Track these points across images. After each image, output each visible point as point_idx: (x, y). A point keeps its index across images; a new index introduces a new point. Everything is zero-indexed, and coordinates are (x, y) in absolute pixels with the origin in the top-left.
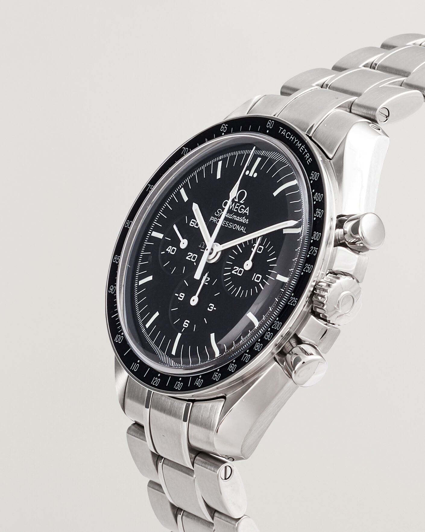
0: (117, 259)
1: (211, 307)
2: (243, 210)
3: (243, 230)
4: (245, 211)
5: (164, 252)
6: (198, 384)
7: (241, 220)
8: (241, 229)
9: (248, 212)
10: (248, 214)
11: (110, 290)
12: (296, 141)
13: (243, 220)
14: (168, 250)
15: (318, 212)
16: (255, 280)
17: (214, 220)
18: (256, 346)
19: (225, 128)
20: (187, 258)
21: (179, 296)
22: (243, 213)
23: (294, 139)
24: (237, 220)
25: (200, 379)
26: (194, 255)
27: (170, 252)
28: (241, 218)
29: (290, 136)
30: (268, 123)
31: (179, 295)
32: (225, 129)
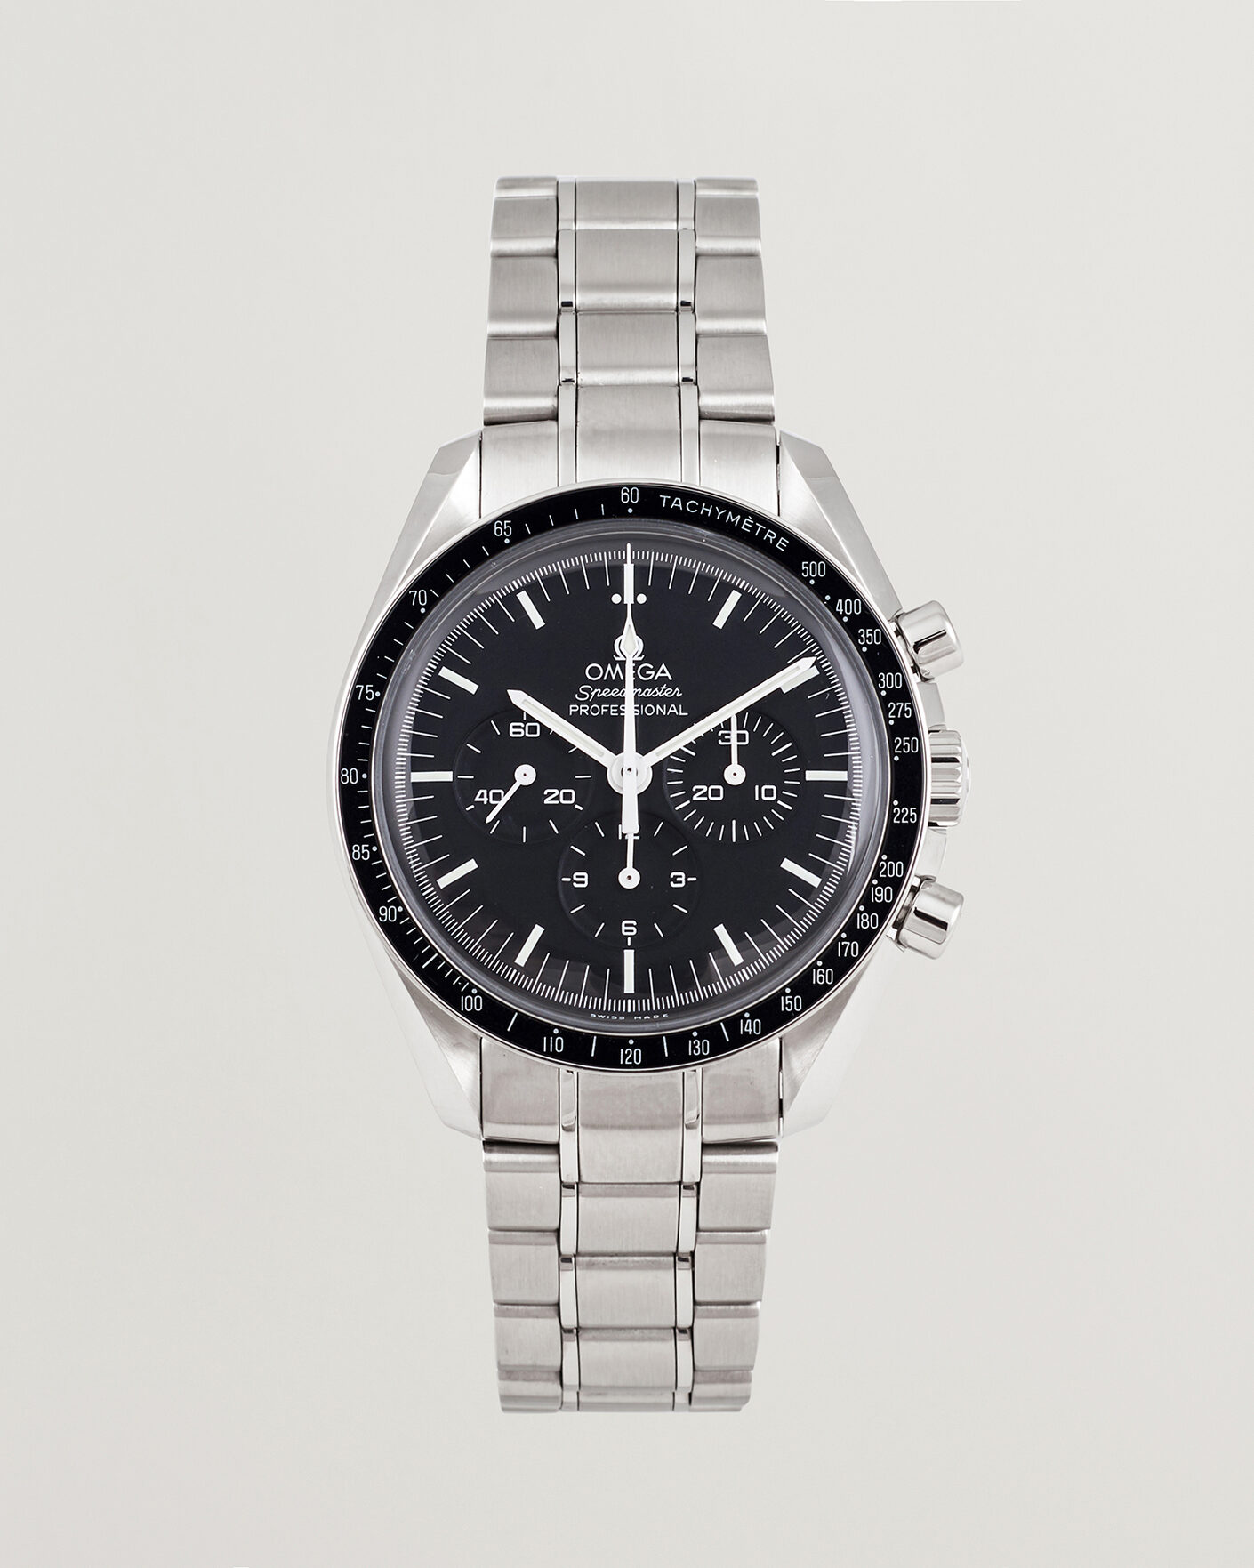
0: (361, 851)
1: (678, 879)
2: (653, 673)
3: (675, 710)
4: (659, 674)
5: (472, 807)
6: (750, 1030)
7: (658, 693)
8: (670, 711)
9: (668, 674)
10: (670, 678)
11: (383, 918)
12: (720, 514)
13: (663, 692)
14: (481, 800)
15: (865, 635)
16: (764, 798)
17: (581, 710)
18: (861, 920)
19: (505, 527)
20: (547, 801)
21: (573, 881)
22: (656, 679)
23: (714, 510)
24: (648, 695)
25: (749, 1021)
26: (563, 791)
27: (488, 801)
28: (656, 690)
29: (699, 508)
30: (623, 494)
31: (572, 879)
32: (508, 531)
